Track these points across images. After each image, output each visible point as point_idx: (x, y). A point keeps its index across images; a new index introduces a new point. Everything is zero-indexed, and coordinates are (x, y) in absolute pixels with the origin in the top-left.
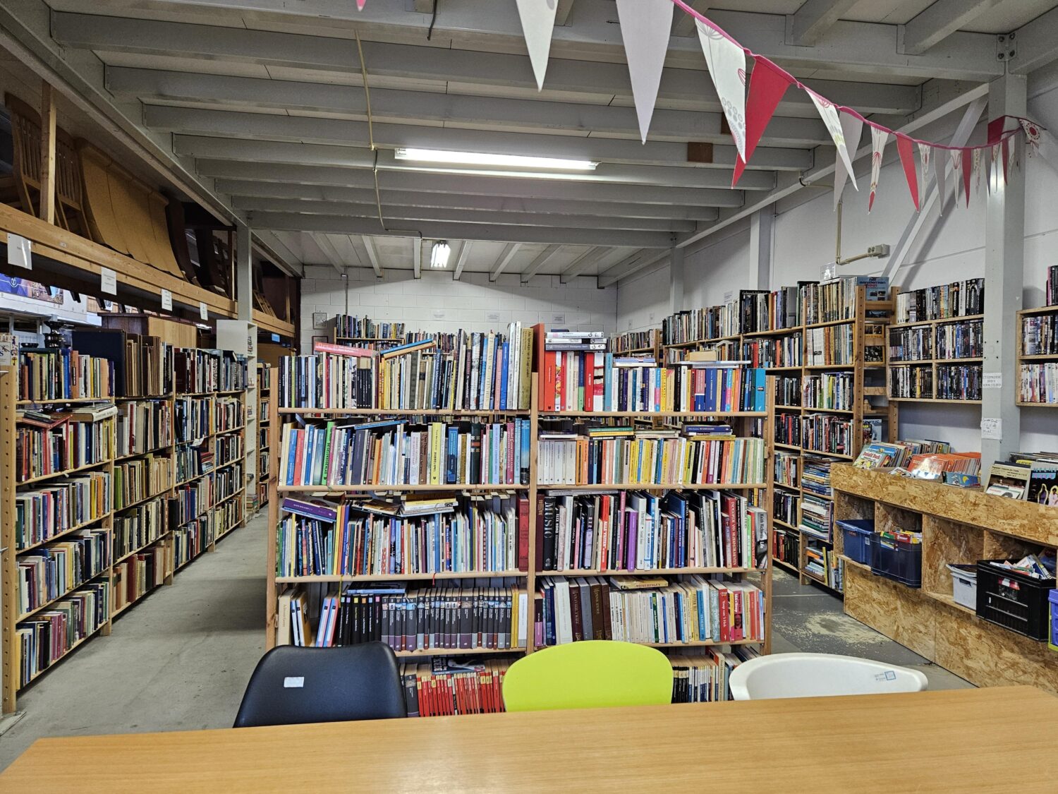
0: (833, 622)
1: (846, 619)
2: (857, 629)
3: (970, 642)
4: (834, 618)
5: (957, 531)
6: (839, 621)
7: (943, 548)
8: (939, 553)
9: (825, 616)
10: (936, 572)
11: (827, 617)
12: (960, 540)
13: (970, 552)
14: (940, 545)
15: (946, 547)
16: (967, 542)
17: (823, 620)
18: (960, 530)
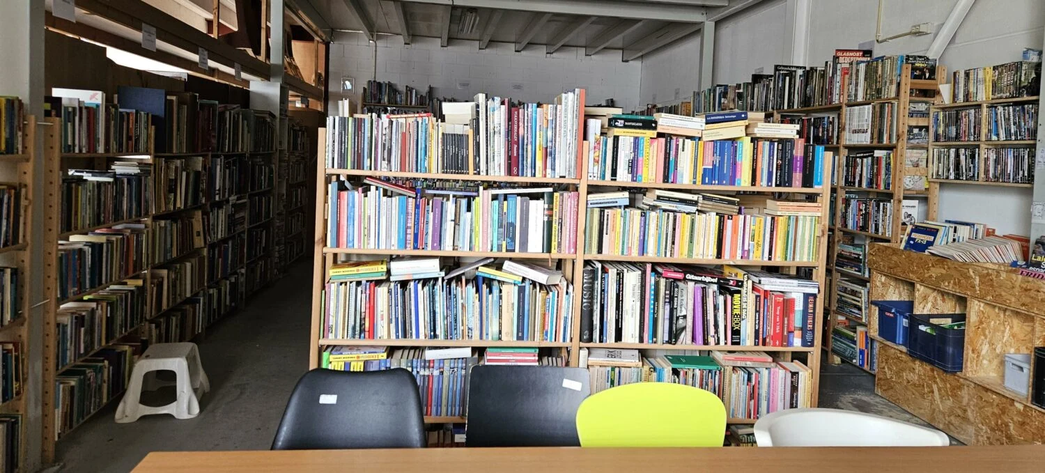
0: (865, 402)
1: (878, 400)
2: (890, 411)
3: (1012, 428)
4: (865, 398)
5: (1002, 316)
6: (872, 402)
7: (987, 332)
8: (983, 337)
9: (856, 396)
10: (978, 357)
11: (859, 397)
12: (1004, 325)
13: (1014, 337)
14: (984, 329)
15: (990, 332)
16: (1012, 328)
17: (854, 400)
18: (1005, 315)
